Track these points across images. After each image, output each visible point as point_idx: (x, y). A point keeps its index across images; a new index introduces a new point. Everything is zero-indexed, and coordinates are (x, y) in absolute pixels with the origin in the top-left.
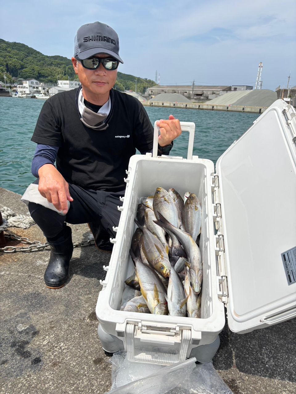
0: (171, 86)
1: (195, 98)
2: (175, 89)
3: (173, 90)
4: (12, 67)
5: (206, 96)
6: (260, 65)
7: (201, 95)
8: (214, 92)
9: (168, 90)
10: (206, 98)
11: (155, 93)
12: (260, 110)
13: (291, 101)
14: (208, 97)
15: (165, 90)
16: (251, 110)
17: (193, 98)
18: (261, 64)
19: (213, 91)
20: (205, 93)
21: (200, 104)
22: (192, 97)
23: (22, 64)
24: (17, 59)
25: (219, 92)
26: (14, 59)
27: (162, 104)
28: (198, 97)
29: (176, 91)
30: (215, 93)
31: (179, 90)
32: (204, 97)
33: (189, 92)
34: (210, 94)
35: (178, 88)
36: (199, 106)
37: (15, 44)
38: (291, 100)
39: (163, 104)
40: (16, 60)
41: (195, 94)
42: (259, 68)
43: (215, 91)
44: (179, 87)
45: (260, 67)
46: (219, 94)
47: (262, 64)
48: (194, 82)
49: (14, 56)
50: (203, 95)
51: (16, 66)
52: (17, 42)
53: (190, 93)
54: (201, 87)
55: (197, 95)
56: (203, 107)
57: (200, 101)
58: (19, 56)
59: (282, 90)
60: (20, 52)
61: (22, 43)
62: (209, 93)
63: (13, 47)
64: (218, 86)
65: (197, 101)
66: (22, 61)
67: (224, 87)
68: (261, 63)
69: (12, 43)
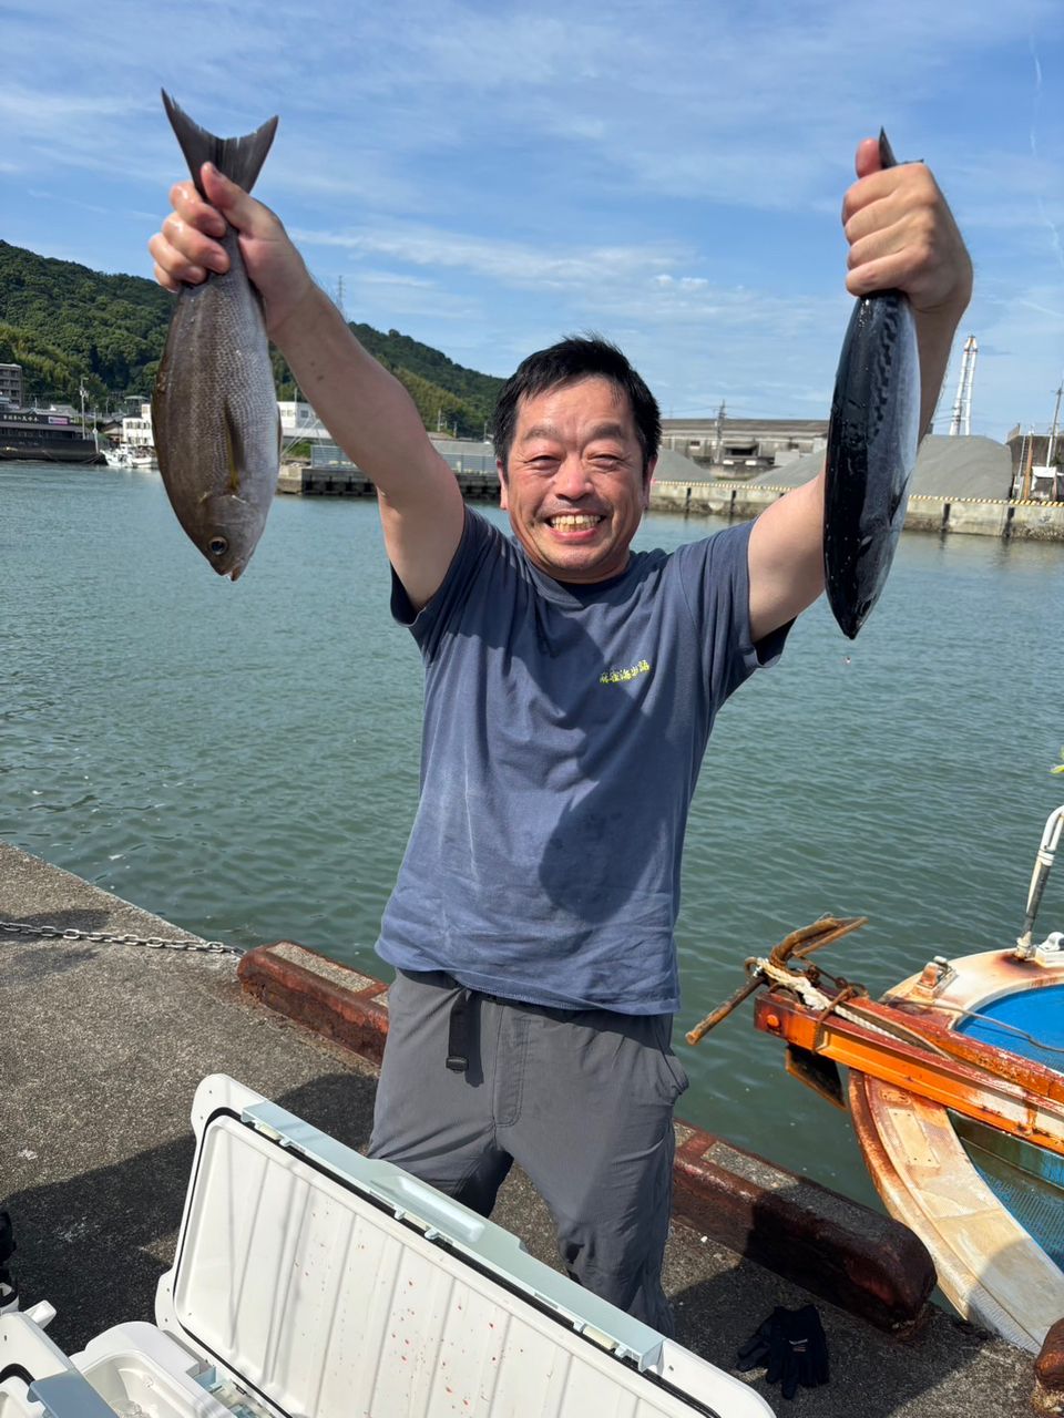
1: (727, 462)
4: (109, 357)
5: (766, 455)
6: (967, 346)
7: (749, 452)
8: (795, 441)
10: (765, 463)
12: (947, 507)
13: (1059, 477)
14: (773, 459)
17: (720, 464)
18: (972, 341)
19: (791, 438)
20: (764, 444)
21: (736, 485)
22: (716, 461)
23: (144, 347)
24: (127, 329)
25: (810, 442)
26: (118, 331)
28: (740, 458)
30: (796, 446)
31: (672, 434)
32: (760, 459)
33: (706, 441)
34: (781, 449)
36: (734, 494)
37: (122, 280)
38: (1060, 474)
40: (125, 333)
41: (728, 449)
42: (965, 356)
43: (795, 437)
44: (673, 425)
45: (968, 350)
46: (812, 447)
47: (974, 342)
48: (723, 407)
49: (119, 322)
50: (754, 452)
51: (125, 355)
52: (130, 275)
53: (711, 446)
54: (748, 426)
55: (736, 452)
56: (746, 496)
57: (743, 472)
58: (134, 322)
59: (1028, 441)
60: (139, 308)
61: (146, 278)
62: (776, 445)
63: (118, 292)
65: (731, 474)
66: (146, 338)
68: (972, 337)
69: (115, 276)
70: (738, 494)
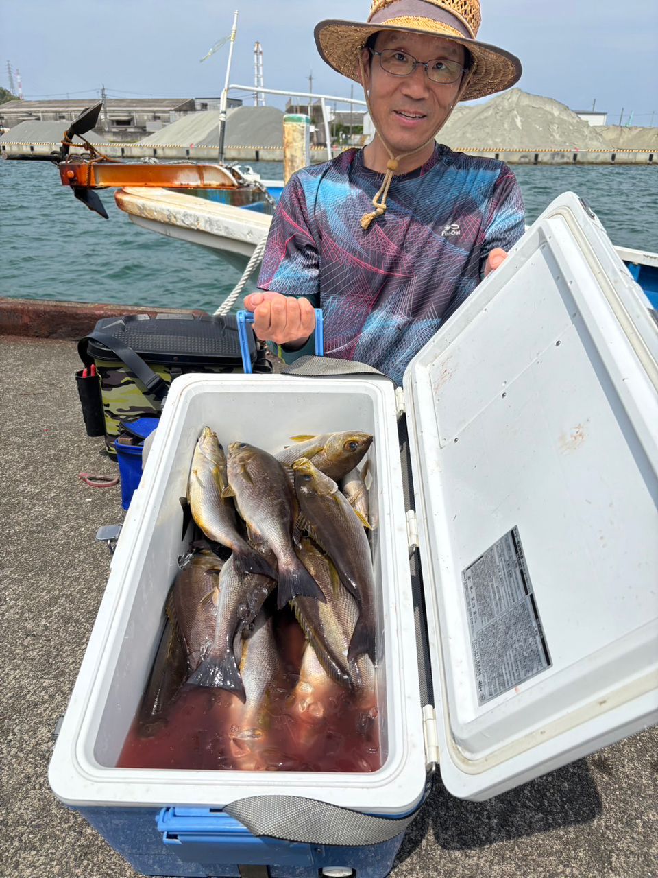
0: (49, 102)
1: (114, 130)
2: (61, 109)
3: (56, 112)
5: (140, 125)
6: (255, 49)
7: (127, 123)
8: (157, 114)
9: (43, 112)
10: (140, 130)
11: (9, 121)
12: (257, 153)
13: (316, 132)
14: (145, 127)
15: (35, 112)
16: (239, 154)
17: (109, 132)
18: (258, 45)
19: (154, 112)
20: (137, 116)
21: (123, 145)
22: (107, 129)
25: (168, 115)
27: (29, 149)
28: (123, 128)
29: (64, 114)
30: (159, 118)
31: (71, 112)
32: (136, 127)
34: (149, 120)
35: (67, 107)
36: (123, 150)
38: (317, 130)
39: (32, 149)
41: (113, 121)
42: (255, 56)
43: (158, 111)
44: (71, 104)
45: (256, 52)
46: (169, 118)
47: (260, 46)
48: (103, 90)
50: (132, 123)
54: (123, 104)
55: (119, 123)
56: (131, 151)
57: (127, 137)
59: (296, 109)
62: (145, 118)
64: (163, 101)
65: (119, 139)
67: (178, 101)
68: (258, 43)
70: (125, 151)
